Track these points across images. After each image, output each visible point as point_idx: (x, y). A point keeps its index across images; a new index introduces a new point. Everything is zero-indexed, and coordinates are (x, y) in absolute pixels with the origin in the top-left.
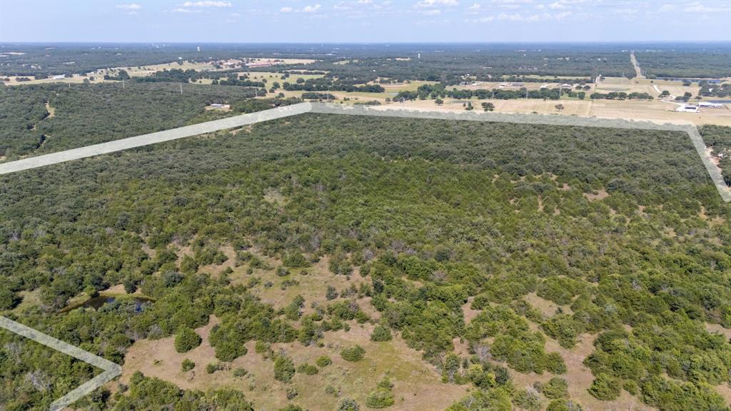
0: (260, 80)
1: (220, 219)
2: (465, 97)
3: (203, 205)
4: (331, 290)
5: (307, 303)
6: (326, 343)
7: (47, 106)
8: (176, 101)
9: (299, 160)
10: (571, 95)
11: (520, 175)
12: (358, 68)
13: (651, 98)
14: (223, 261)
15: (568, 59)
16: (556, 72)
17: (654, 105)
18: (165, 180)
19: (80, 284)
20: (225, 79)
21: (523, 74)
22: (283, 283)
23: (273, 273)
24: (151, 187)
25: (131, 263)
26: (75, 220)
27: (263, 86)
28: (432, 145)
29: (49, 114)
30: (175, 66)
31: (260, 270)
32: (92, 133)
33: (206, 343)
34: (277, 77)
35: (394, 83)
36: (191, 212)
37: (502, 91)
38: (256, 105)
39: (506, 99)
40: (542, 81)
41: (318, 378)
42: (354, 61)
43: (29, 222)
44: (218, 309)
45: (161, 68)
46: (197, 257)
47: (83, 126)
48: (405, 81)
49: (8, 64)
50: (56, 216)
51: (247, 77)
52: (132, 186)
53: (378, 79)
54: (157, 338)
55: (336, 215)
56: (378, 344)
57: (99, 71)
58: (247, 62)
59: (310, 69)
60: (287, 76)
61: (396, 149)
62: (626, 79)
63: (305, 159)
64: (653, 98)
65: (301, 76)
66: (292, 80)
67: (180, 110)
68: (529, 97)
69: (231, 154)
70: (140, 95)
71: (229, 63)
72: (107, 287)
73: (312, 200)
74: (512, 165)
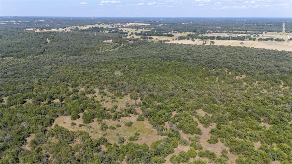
0: (127, 31)
1: (96, 79)
2: (205, 39)
3: (92, 74)
4: (127, 104)
5: (118, 108)
6: (120, 120)
7: (48, 39)
8: (93, 38)
9: (131, 60)
10: (250, 39)
11: (213, 68)
12: (166, 27)
13: (284, 41)
14: (94, 93)
15: (255, 24)
16: (246, 29)
17: (284, 44)
18: (81, 66)
19: (45, 97)
20: (114, 31)
21: (232, 30)
22: (112, 101)
23: (110, 98)
24: (76, 68)
25: (63, 92)
26: (48, 78)
27: (128, 34)
28: (183, 56)
29: (48, 42)
30: (97, 25)
31: (106, 97)
32: (61, 49)
33: (81, 118)
34: (134, 31)
35: (179, 33)
36: (87, 77)
37: (221, 37)
38: (121, 41)
39: (222, 40)
40: (240, 33)
41: (115, 131)
42: (165, 24)
43: (33, 78)
44: (88, 108)
45: (91, 26)
46: (85, 91)
47: (59, 47)
48: (184, 32)
49: (38, 24)
50: (42, 76)
51: (122, 30)
52: (69, 67)
53: (172, 32)
54: (66, 116)
55: (138, 80)
56: (139, 122)
57: (69, 27)
58: (124, 25)
59: (147, 27)
60: (138, 30)
61: (168, 58)
62: (277, 32)
63: (133, 60)
64: (285, 41)
65: (142, 30)
66: (139, 31)
67: (94, 42)
68: (231, 39)
69: (107, 58)
70: (80, 36)
71: (117, 25)
72: (54, 99)
73: (130, 74)
74: (211, 64)
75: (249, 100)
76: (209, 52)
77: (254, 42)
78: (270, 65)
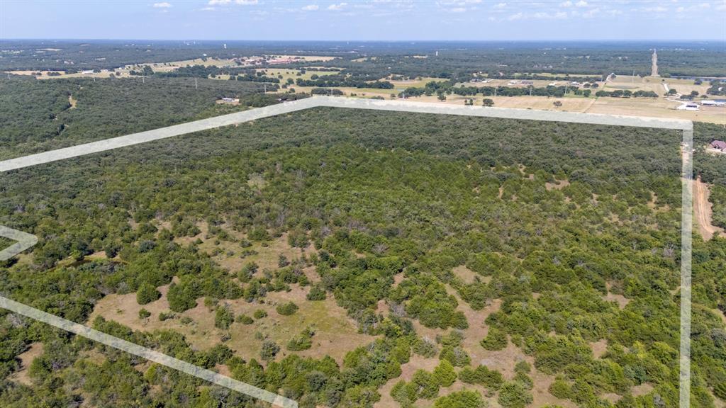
0: (276, 76)
1: (202, 199)
2: (470, 94)
3: (189, 186)
4: (282, 258)
5: (260, 270)
6: (265, 300)
7: (70, 98)
8: (189, 95)
9: (288, 149)
10: (577, 92)
11: (491, 166)
12: (374, 66)
13: (655, 96)
14: (196, 234)
15: (588, 57)
16: (568, 70)
17: (657, 103)
18: (161, 165)
19: (68, 248)
20: (242, 75)
21: (535, 71)
22: (244, 253)
23: (237, 245)
24: (147, 170)
25: (115, 233)
26: (74, 197)
27: (278, 82)
28: (416, 137)
29: (71, 106)
30: (199, 62)
31: (227, 242)
32: (107, 124)
33: (164, 298)
34: (293, 74)
35: (406, 79)
36: (176, 192)
37: (508, 88)
38: (263, 100)
39: (511, 96)
40: (552, 79)
41: (252, 327)
42: (372, 58)
43: (33, 198)
44: (181, 271)
45: (184, 64)
46: (174, 229)
47: (100, 117)
48: (418, 78)
49: (43, 60)
50: (57, 193)
51: (264, 73)
52: (130, 169)
53: (390, 77)
54: (124, 293)
55: (307, 197)
56: (312, 303)
57: (127, 66)
58: (268, 59)
59: (328, 66)
60: (303, 73)
61: (381, 141)
62: (638, 77)
63: (294, 148)
64: (657, 96)
65: (315, 73)
66: (307, 76)
67: (192, 104)
68: (533, 94)
69: (228, 143)
70: (158, 89)
71: (251, 60)
72: (91, 252)
73: (288, 184)
74: (484, 156)
75: (577, 240)
76: (480, 126)
77: (586, 99)
78: (625, 155)
